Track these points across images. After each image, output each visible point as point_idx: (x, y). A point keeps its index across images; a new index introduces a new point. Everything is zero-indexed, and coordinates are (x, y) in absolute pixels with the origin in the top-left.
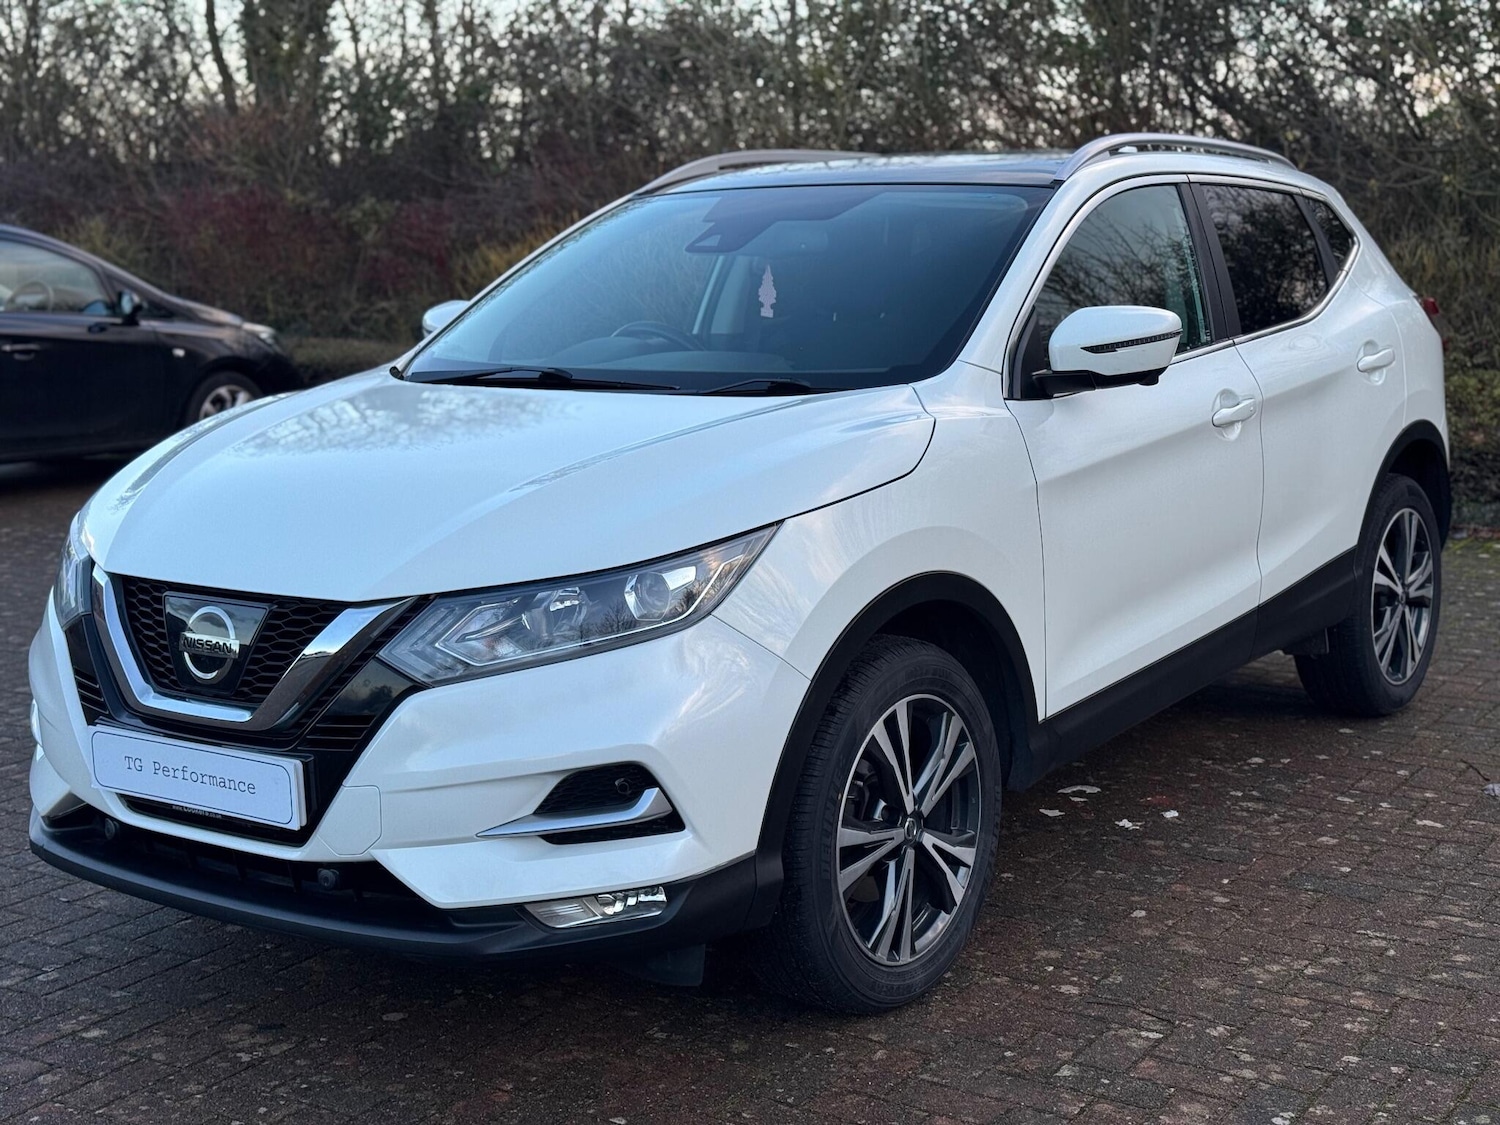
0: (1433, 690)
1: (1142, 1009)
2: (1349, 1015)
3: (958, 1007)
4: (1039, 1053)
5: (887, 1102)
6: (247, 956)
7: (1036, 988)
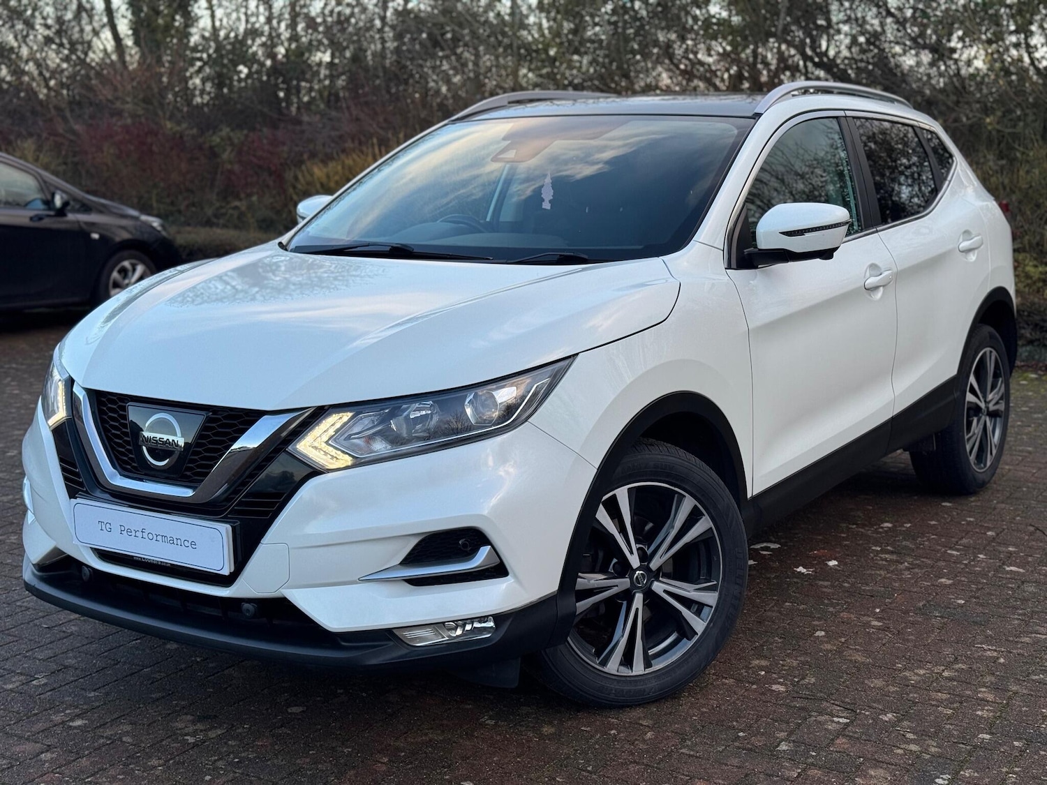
0: (1003, 476)
1: (832, 702)
2: (979, 705)
3: (701, 701)
4: (763, 734)
5: (659, 769)
6: (183, 666)
7: (754, 687)
